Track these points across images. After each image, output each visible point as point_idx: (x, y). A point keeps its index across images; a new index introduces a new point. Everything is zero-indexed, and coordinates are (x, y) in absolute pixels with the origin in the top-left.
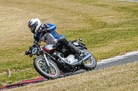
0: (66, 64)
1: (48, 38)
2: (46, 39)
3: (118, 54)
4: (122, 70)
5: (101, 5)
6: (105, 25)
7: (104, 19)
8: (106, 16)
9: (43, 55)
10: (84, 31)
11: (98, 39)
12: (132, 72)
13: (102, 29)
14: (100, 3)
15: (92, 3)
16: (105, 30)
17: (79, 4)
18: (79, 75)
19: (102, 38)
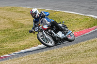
0: (58, 37)
1: (43, 21)
2: (42, 22)
3: (32, 46)
4: (35, 57)
5: (20, 12)
6: (23, 26)
7: (22, 22)
8: (24, 19)
9: (42, 31)
10: (8, 30)
11: (19, 35)
12: (42, 59)
13: (21, 29)
14: (20, 10)
15: (14, 11)
16: (23, 29)
17: (4, 11)
18: (5, 61)
19: (21, 35)
